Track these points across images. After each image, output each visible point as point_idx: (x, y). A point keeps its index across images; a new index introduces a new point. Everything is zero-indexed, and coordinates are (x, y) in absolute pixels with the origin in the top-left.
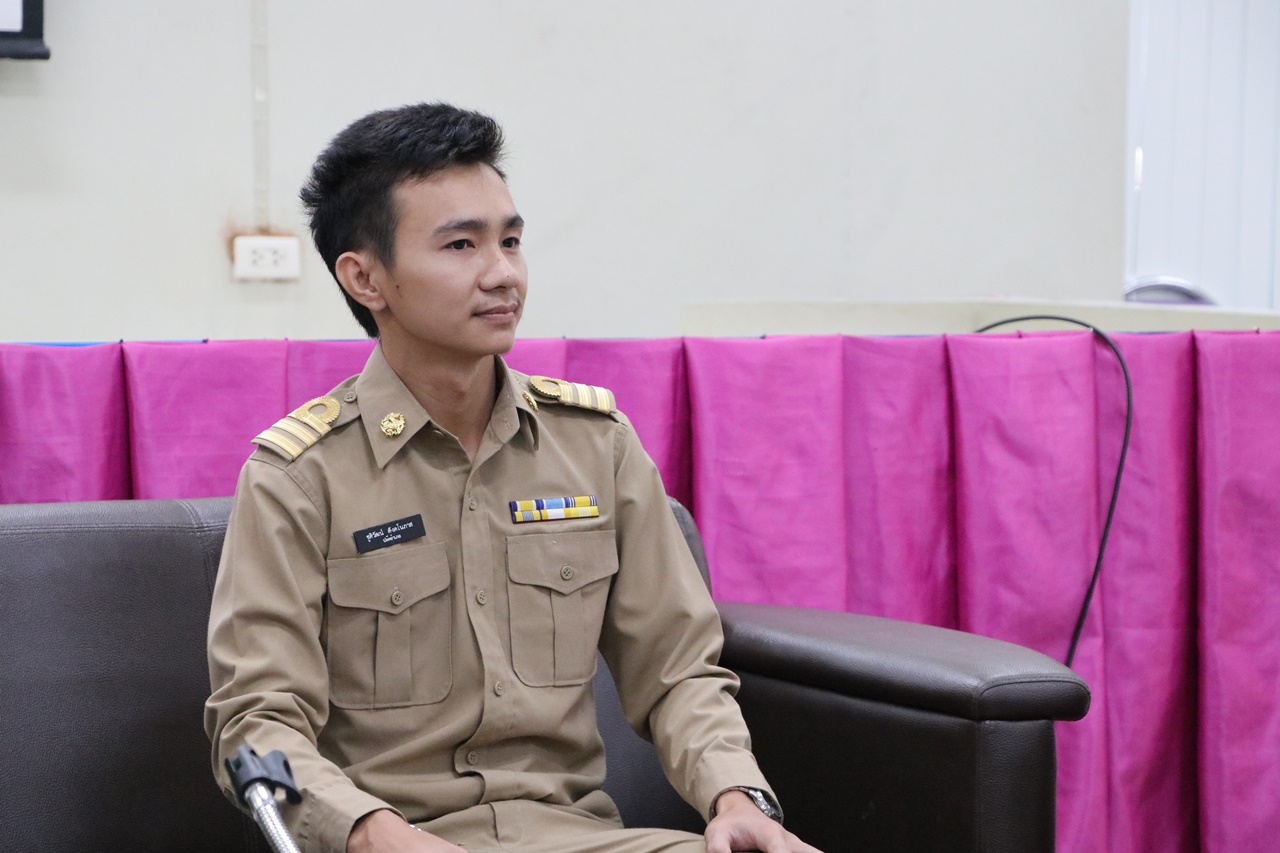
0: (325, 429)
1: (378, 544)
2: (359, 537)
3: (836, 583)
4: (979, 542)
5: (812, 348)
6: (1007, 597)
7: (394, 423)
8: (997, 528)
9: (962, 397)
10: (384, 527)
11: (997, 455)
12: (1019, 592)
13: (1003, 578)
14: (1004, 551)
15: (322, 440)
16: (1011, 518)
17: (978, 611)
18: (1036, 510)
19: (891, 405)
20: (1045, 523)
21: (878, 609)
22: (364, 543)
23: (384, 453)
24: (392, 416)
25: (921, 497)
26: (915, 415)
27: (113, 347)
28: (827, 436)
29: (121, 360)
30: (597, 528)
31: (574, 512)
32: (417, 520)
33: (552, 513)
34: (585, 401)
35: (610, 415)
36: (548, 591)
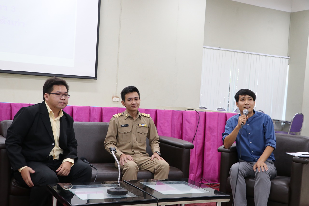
1: (123, 126)
2: (121, 126)
3: (170, 134)
4: (184, 131)
5: (169, 111)
6: (187, 136)
7: (127, 115)
8: (186, 130)
9: (183, 117)
10: (124, 125)
11: (186, 123)
13: (186, 135)
14: (186, 132)
15: (119, 117)
17: (184, 138)
18: (190, 128)
19: (176, 117)
21: (174, 137)
23: (125, 118)
25: (179, 126)
26: (179, 118)
27: (101, 107)
28: (170, 120)
29: (102, 109)
30: (147, 128)
31: (145, 126)
32: (128, 125)
33: (142, 126)
34: (147, 116)
35: (149, 117)
36: (141, 133)
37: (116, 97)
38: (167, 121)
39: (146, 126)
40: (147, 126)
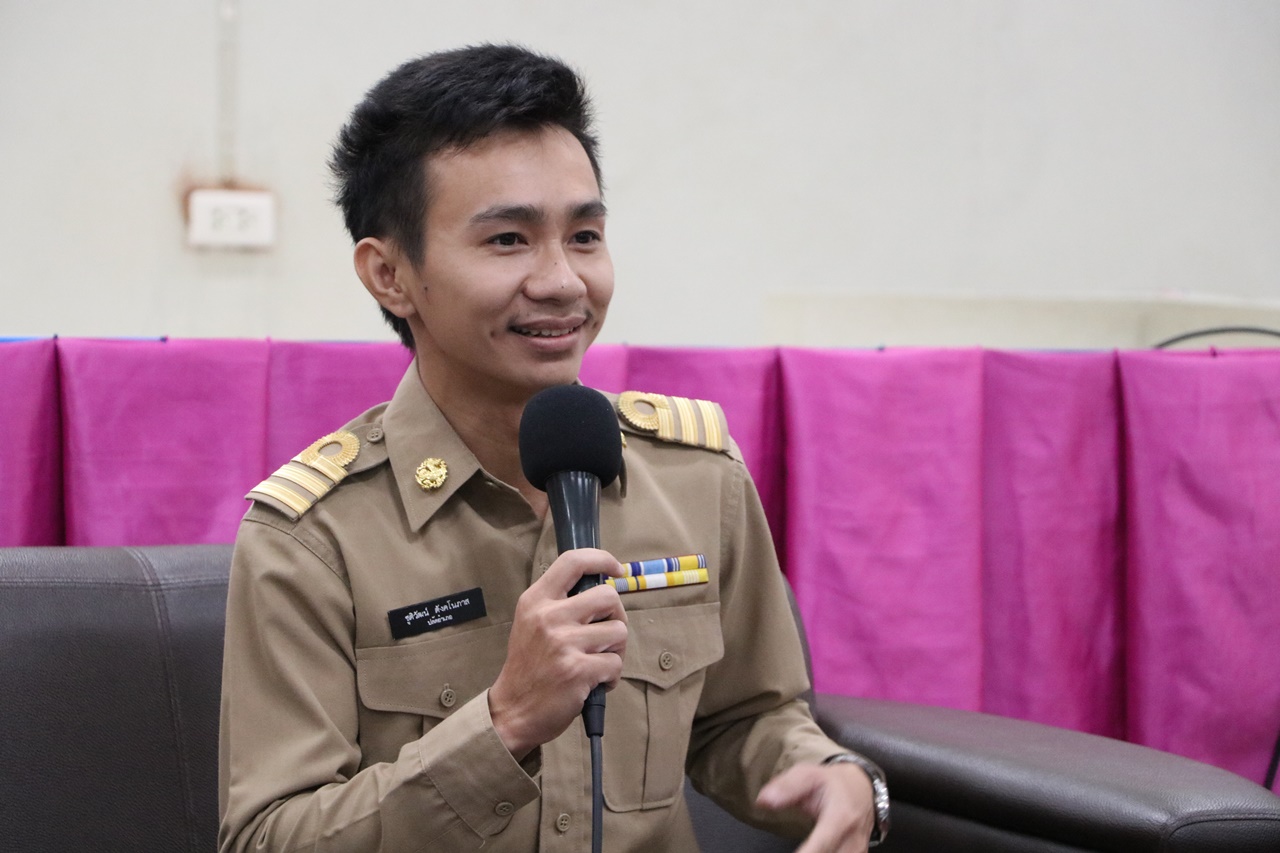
0: (338, 475)
1: (420, 627)
2: (396, 618)
3: (967, 671)
4: (1154, 620)
5: (944, 365)
6: (1190, 692)
7: (432, 472)
8: (1178, 603)
9: (1136, 431)
10: (430, 605)
11: (1180, 509)
12: (1203, 684)
13: (1186, 667)
14: (1186, 632)
15: (335, 489)
16: (1198, 591)
17: (1152, 716)
18: (1232, 582)
19: (1045, 440)
20: (1242, 599)
21: (1020, 707)
22: (401, 625)
23: (420, 511)
24: (430, 462)
25: (1080, 559)
26: (1075, 453)
27: (44, 344)
28: (959, 475)
29: (54, 361)
30: (700, 599)
31: (678, 577)
32: (476, 595)
33: (651, 580)
34: (690, 436)
35: (723, 453)
36: (644, 685)
37: (229, 185)
38: (926, 497)
39: (692, 572)
40: (700, 575)
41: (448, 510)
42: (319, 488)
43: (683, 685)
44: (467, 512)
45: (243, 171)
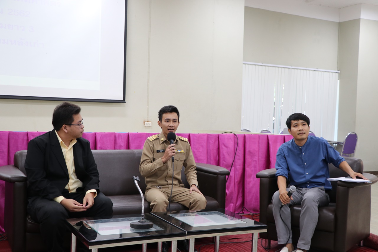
0: (155, 139)
1: (159, 152)
2: (157, 151)
3: (206, 161)
4: (221, 156)
5: (204, 135)
6: (224, 162)
7: (162, 139)
8: (223, 155)
9: (220, 141)
10: (160, 150)
11: (224, 147)
12: (226, 162)
13: (224, 160)
14: (224, 157)
15: (154, 140)
16: (225, 154)
17: (221, 164)
18: (228, 153)
19: (212, 141)
20: (228, 154)
21: (210, 164)
22: (158, 152)
23: (161, 142)
24: (162, 138)
25: (215, 151)
26: (215, 142)
27: (127, 133)
28: (205, 144)
29: (128, 135)
30: (184, 154)
31: (181, 152)
32: (164, 150)
33: (179, 152)
34: (185, 140)
35: (187, 142)
36: (177, 160)
37: (148, 121)
38: (202, 146)
39: (182, 152)
40: (183, 152)
41: (163, 143)
42: (153, 139)
43: (181, 161)
44: (165, 143)
45: (149, 120)
